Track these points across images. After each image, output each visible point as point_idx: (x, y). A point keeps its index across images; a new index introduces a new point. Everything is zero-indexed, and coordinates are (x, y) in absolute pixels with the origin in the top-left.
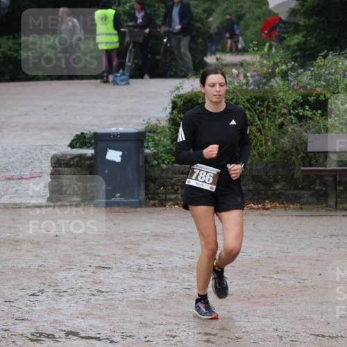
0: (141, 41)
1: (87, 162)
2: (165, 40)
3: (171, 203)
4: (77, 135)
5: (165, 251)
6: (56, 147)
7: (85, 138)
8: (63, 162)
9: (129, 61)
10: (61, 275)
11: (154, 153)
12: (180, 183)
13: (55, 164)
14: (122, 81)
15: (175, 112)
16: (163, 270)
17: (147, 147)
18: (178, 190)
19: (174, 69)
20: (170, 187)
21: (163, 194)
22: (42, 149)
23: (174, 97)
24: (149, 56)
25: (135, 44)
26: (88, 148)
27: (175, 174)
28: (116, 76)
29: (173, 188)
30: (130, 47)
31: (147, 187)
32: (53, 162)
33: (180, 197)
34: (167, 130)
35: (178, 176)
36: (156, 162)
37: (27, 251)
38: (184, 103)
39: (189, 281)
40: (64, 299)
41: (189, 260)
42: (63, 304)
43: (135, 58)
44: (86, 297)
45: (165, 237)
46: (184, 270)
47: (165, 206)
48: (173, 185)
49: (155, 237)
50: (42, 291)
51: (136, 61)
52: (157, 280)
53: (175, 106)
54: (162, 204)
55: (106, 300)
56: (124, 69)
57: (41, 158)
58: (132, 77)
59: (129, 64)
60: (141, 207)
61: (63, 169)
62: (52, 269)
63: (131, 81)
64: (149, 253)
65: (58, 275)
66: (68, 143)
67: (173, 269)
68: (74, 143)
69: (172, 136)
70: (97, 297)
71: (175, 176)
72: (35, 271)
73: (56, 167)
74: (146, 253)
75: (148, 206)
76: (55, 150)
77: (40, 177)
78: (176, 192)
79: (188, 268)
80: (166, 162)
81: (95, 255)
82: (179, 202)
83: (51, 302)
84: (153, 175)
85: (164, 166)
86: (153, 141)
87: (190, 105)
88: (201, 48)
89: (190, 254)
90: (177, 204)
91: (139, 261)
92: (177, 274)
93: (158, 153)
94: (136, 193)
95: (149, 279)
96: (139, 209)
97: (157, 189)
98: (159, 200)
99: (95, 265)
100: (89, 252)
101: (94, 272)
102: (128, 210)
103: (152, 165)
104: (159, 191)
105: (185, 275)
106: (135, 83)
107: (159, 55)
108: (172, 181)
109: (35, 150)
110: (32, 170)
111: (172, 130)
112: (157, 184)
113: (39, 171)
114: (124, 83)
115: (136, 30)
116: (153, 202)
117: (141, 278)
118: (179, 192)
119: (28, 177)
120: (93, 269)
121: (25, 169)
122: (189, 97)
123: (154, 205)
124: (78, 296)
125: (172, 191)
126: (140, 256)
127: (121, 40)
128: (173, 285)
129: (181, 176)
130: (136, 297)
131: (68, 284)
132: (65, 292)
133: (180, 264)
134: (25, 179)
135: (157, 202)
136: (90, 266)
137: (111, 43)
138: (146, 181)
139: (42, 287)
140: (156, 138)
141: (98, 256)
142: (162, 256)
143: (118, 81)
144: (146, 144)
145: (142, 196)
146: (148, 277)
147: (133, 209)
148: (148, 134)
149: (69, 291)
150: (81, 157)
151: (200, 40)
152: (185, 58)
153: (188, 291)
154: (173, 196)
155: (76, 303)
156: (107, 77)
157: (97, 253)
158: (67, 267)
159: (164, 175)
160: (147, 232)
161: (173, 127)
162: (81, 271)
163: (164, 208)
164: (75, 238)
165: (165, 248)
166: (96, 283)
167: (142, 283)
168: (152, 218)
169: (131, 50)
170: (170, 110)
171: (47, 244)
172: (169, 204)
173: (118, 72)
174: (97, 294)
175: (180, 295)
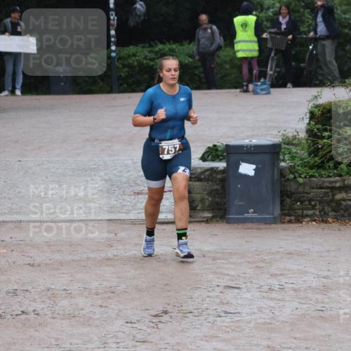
1: (219, 176)
2: (311, 47)
3: (308, 219)
4: (209, 148)
5: (299, 270)
7: (217, 150)
8: (193, 176)
9: (271, 70)
11: (291, 166)
12: (318, 199)
14: (262, 90)
15: (313, 123)
16: (295, 290)
17: (283, 160)
18: (315, 205)
19: (320, 78)
20: (307, 203)
21: (300, 209)
23: (312, 107)
24: (294, 64)
25: (277, 51)
26: (221, 160)
27: (313, 188)
28: (257, 85)
29: (310, 204)
30: (273, 54)
31: (282, 202)
33: (318, 213)
34: (304, 141)
35: (316, 190)
36: (291, 176)
38: (323, 114)
39: (322, 303)
40: (189, 320)
41: (325, 280)
43: (277, 66)
44: (211, 318)
45: (299, 255)
46: (318, 291)
47: (301, 222)
48: (310, 200)
49: (290, 256)
50: (165, 312)
51: (278, 70)
52: (288, 301)
53: (312, 116)
54: (299, 220)
55: (232, 322)
56: (265, 78)
58: (273, 86)
59: (271, 72)
60: (275, 223)
61: (194, 183)
63: (272, 90)
64: (282, 273)
65: (184, 295)
66: (200, 156)
67: (306, 290)
68: (206, 156)
69: (309, 148)
70: (224, 318)
71: (313, 190)
72: (160, 290)
74: (278, 273)
75: (283, 223)
78: (313, 207)
79: (323, 288)
80: (303, 176)
81: (224, 275)
82: (316, 218)
84: (289, 189)
85: (301, 180)
86: (289, 153)
87: (329, 115)
89: (326, 273)
90: (315, 220)
91: (270, 281)
92: (310, 295)
93: (294, 166)
94: (271, 208)
95: (279, 300)
96: (273, 225)
97: (294, 204)
98: (295, 216)
99: (223, 284)
100: (218, 271)
101: (221, 292)
102: (262, 226)
103: (288, 179)
104: (296, 207)
105: (319, 297)
106: (276, 92)
107: (304, 62)
108: (310, 196)
111: (309, 142)
112: (293, 199)
114: (265, 92)
115: (278, 37)
116: (289, 218)
117: (272, 299)
118: (317, 208)
120: (221, 289)
122: (328, 107)
123: (290, 222)
124: (203, 318)
125: (310, 206)
126: (272, 275)
127: (261, 50)
128: (305, 306)
129: (319, 190)
130: (264, 319)
131: (193, 305)
132: (190, 312)
133: (314, 285)
135: (293, 218)
136: (218, 286)
137: (251, 51)
138: (282, 196)
139: (167, 308)
140: (294, 150)
141: (228, 275)
142: (295, 276)
143: (259, 91)
144: (281, 157)
145: (277, 211)
146: (278, 298)
147: (268, 226)
148: (283, 146)
149: (195, 311)
150: (212, 169)
151: (348, 47)
153: (321, 314)
154: (310, 212)
155: (201, 324)
156: (247, 86)
157: (226, 272)
158: (194, 286)
159: (301, 189)
160: (280, 250)
161: (311, 139)
162: (209, 291)
163: (301, 225)
164: (204, 256)
165: (300, 267)
166: (223, 303)
167: (272, 304)
168: (288, 236)
169: (273, 58)
170: (307, 121)
172: (306, 220)
173: (259, 81)
174: (223, 315)
175: (312, 318)
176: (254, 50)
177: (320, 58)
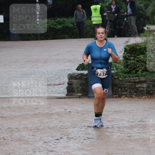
0: (113, 20)
1: (85, 77)
2: (125, 19)
3: (124, 96)
4: (80, 64)
5: (120, 119)
6: (71, 70)
7: (84, 65)
8: (73, 77)
9: (108, 30)
10: (71, 130)
11: (116, 72)
12: (128, 87)
13: (70, 78)
15: (126, 53)
16: (118, 128)
17: (113, 70)
18: (127, 90)
19: (129, 33)
20: (123, 89)
21: (120, 92)
22: (64, 71)
23: (125, 46)
24: (118, 27)
25: (110, 21)
26: (85, 70)
27: (126, 82)
29: (125, 89)
30: (108, 23)
31: (112, 88)
32: (69, 77)
33: (128, 93)
34: (122, 61)
35: (127, 83)
36: (117, 77)
37: (56, 119)
38: (130, 49)
39: (131, 133)
40: (72, 141)
41: (131, 123)
42: (71, 144)
43: (110, 28)
44: (82, 141)
45: (120, 112)
46: (128, 128)
47: (121, 98)
48: (125, 88)
49: (116, 113)
50: (61, 138)
51: (111, 29)
52: (115, 133)
53: (126, 50)
54: (120, 97)
55: (91, 142)
57: (64, 75)
58: (109, 37)
59: (108, 31)
61: (73, 80)
62: (66, 127)
64: (113, 120)
65: (69, 130)
66: (76, 68)
67: (123, 127)
68: (79, 68)
69: (124, 64)
70: (87, 141)
72: (59, 128)
73: (70, 79)
74: (111, 120)
75: (113, 98)
76: (71, 71)
77: (63, 84)
78: (126, 91)
79: (131, 127)
80: (121, 77)
81: (87, 121)
83: (65, 143)
84: (115, 83)
85: (121, 79)
86: (116, 67)
87: (133, 50)
88: (142, 23)
89: (132, 120)
90: (127, 97)
91: (107, 124)
92: (125, 130)
93: (118, 73)
96: (109, 99)
97: (118, 89)
99: (87, 125)
100: (85, 119)
101: (86, 129)
103: (115, 78)
104: (118, 91)
105: (129, 131)
106: (110, 39)
107: (122, 26)
108: (125, 86)
109: (61, 71)
110: (60, 81)
111: (124, 61)
112: (117, 87)
113: (63, 81)
115: (111, 15)
116: (116, 96)
117: (108, 132)
118: (128, 91)
119: (58, 84)
120: (86, 127)
121: (56, 80)
122: (132, 46)
123: (116, 97)
124: (78, 140)
125: (125, 90)
126: (108, 121)
127: (103, 20)
128: (123, 135)
129: (129, 83)
131: (74, 135)
132: (72, 138)
133: (127, 125)
134: (56, 85)
135: (117, 96)
136: (85, 126)
137: (98, 21)
138: (112, 86)
139: (62, 136)
140: (118, 65)
141: (89, 121)
142: (119, 121)
144: (112, 68)
145: (110, 93)
146: (111, 131)
148: (113, 63)
149: (74, 137)
150: (81, 74)
151: (142, 19)
152: (134, 28)
153: (130, 138)
154: (125, 93)
155: (77, 143)
157: (88, 120)
158: (74, 126)
159: (121, 83)
160: (112, 110)
161: (125, 60)
162: (80, 128)
164: (78, 113)
165: (120, 118)
166: (87, 134)
168: (115, 103)
169: (108, 24)
170: (123, 52)
171: (65, 116)
172: (123, 97)
174: (87, 139)
175: (126, 140)
176: (100, 21)
177: (129, 24)
